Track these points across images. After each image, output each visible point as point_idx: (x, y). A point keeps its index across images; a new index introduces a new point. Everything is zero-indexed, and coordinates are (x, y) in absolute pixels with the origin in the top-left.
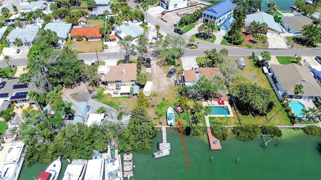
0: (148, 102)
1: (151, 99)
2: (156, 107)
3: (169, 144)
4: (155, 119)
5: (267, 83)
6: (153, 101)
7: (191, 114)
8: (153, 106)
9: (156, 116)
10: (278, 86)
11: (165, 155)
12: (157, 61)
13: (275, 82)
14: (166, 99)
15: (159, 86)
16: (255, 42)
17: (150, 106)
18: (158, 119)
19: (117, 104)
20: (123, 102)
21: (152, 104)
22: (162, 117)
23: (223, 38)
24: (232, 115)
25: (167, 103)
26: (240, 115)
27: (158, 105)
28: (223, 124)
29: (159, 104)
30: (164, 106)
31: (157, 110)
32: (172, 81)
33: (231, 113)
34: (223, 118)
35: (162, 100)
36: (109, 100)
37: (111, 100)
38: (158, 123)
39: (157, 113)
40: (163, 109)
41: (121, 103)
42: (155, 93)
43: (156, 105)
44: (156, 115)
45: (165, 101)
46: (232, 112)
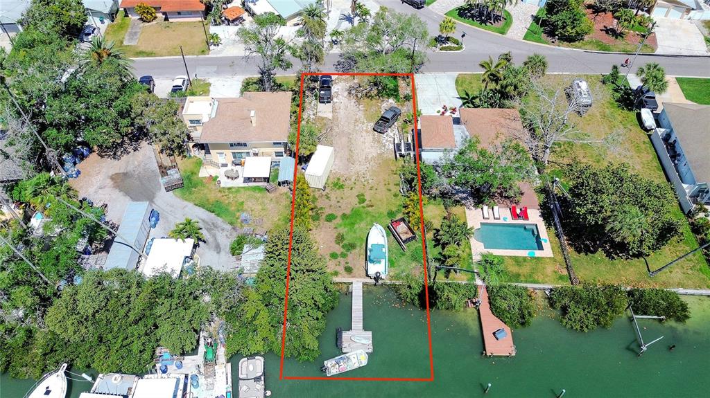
0: (319, 204)
1: (328, 198)
2: (338, 221)
3: (369, 334)
4: (334, 256)
5: (651, 156)
6: (333, 202)
7: (435, 246)
8: (330, 218)
9: (338, 249)
10: (683, 169)
11: (356, 366)
12: (348, 85)
13: (675, 155)
14: (367, 197)
15: (350, 160)
16: (621, 35)
17: (324, 216)
18: (344, 255)
19: (233, 208)
20: (250, 204)
21: (328, 211)
22: (353, 251)
23: (530, 20)
24: (547, 252)
25: (370, 209)
26: (570, 251)
27: (344, 216)
28: (522, 279)
29: (348, 212)
30: (362, 220)
31: (343, 230)
32: (387, 144)
33: (547, 245)
34: (525, 259)
35: (357, 200)
36: (213, 196)
37: (219, 195)
38: (341, 269)
39: (340, 238)
40: (356, 226)
41: (245, 207)
42: (339, 179)
43: (341, 214)
44: (338, 244)
45: (364, 204)
46: (548, 242)
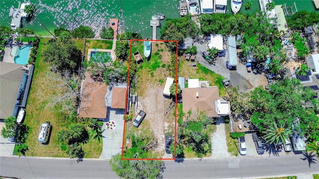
0: (168, 72)
1: (165, 75)
2: (161, 65)
3: (151, 25)
4: (162, 51)
6: (163, 73)
7: (128, 54)
8: (164, 66)
9: (161, 53)
13: (22, 93)
14: (150, 75)
15: (156, 95)
17: (166, 67)
18: (159, 50)
19: (200, 71)
20: (194, 72)
21: (165, 69)
22: (156, 52)
24: (90, 50)
25: (149, 70)
26: (82, 52)
27: (159, 67)
28: (101, 41)
29: (157, 69)
30: (152, 65)
31: (159, 61)
32: (140, 105)
34: (98, 48)
35: (154, 74)
36: (209, 76)
37: (206, 77)
38: (160, 45)
39: (160, 57)
40: (154, 62)
41: (196, 71)
42: (161, 85)
43: (160, 68)
44: (161, 55)
45: (151, 72)
46: (88, 54)
